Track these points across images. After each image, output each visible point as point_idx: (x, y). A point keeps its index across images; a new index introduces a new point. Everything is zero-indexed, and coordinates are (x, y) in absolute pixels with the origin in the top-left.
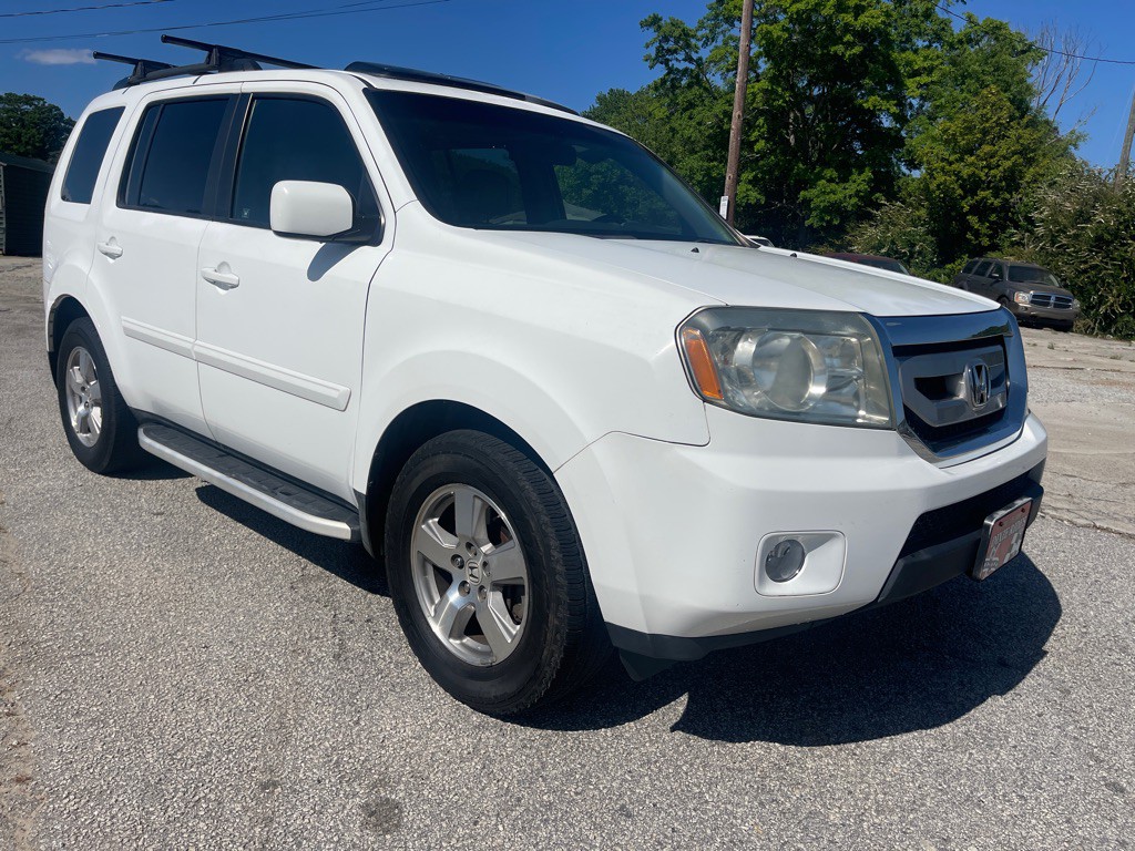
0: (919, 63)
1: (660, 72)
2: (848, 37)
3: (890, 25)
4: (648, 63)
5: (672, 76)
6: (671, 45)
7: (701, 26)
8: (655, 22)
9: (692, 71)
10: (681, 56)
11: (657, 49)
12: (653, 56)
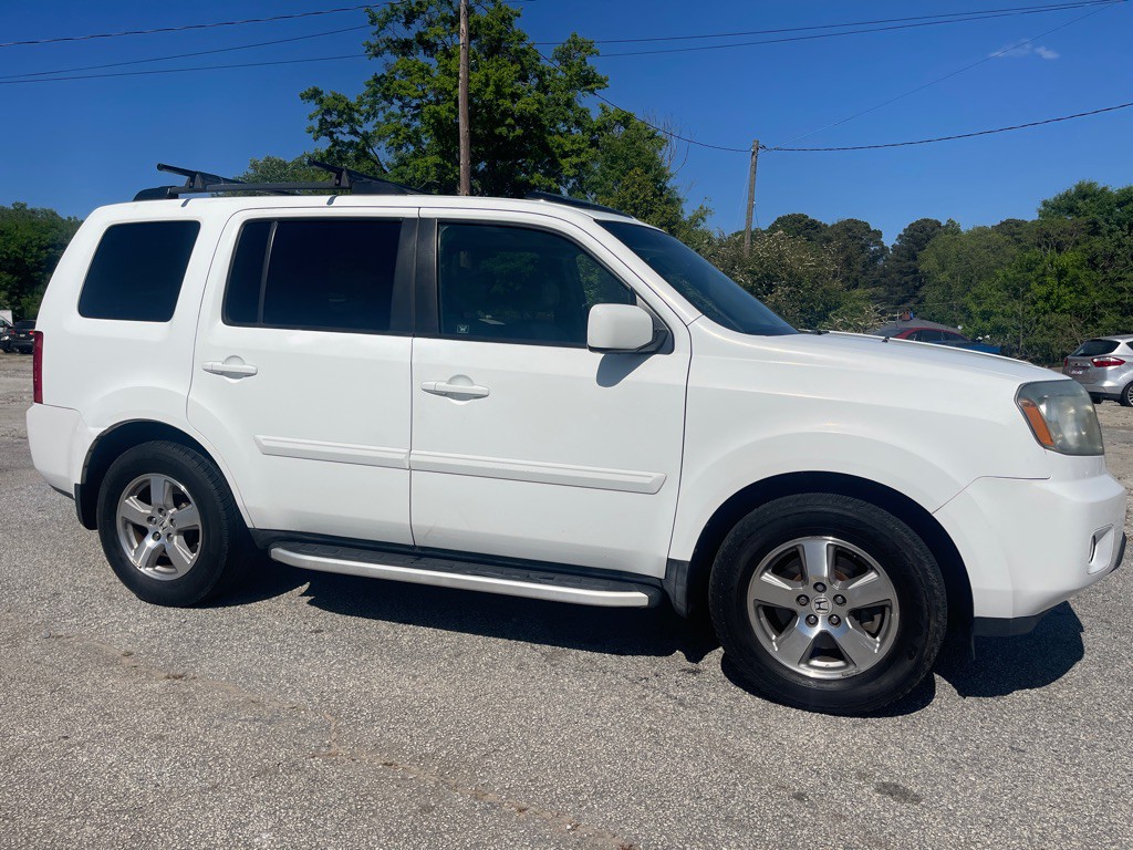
0: (568, 147)
1: (324, 144)
2: (509, 121)
3: (542, 112)
4: (312, 135)
5: (337, 148)
6: (334, 118)
7: (361, 102)
8: (315, 94)
9: (358, 144)
10: (346, 129)
11: (320, 121)
12: (317, 128)
